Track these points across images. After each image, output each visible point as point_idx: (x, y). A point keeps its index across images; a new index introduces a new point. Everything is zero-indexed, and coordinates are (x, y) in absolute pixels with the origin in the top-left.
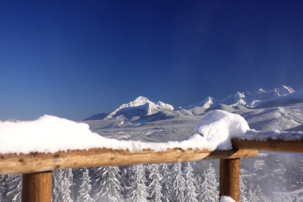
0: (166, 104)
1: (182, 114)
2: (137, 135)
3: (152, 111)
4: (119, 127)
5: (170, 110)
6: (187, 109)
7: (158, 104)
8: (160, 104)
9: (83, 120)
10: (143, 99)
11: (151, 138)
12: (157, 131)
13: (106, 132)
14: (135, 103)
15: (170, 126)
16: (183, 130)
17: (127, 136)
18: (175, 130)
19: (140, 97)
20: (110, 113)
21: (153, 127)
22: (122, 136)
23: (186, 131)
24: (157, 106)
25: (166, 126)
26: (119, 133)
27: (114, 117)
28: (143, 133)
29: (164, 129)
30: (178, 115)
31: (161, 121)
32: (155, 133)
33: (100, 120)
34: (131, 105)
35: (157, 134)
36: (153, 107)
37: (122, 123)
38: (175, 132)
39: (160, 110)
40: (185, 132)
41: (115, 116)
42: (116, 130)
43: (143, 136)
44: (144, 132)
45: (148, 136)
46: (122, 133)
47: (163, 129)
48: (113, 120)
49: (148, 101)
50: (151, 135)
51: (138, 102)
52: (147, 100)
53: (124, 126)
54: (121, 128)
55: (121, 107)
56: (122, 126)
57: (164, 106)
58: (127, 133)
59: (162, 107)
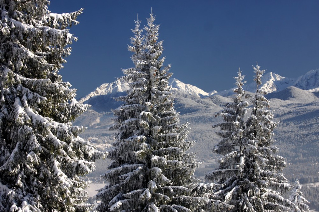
0: (188, 85)
1: (215, 105)
4: (93, 128)
8: (175, 85)
17: (104, 145)
18: (197, 135)
30: (207, 107)
34: (118, 85)
37: (98, 121)
46: (95, 138)
53: (102, 127)
54: (95, 129)
55: (99, 89)
56: (98, 126)
57: (183, 89)
58: (105, 139)
59: (180, 90)
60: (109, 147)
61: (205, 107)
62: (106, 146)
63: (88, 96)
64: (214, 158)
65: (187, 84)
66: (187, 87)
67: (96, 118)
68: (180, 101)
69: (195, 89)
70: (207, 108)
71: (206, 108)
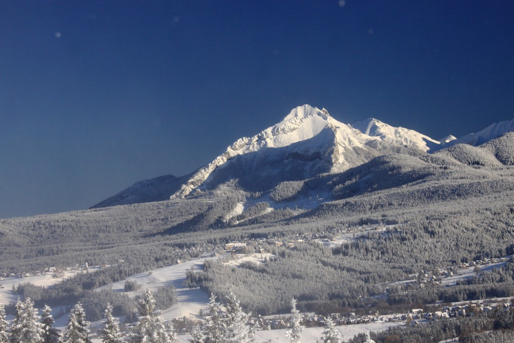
0: (400, 129)
1: (458, 163)
2: (295, 248)
3: (346, 159)
4: (229, 225)
5: (414, 152)
6: (478, 143)
7: (368, 131)
8: (374, 131)
9: (95, 207)
10: (311, 114)
11: (347, 257)
12: (367, 230)
13: (181, 246)
14: (283, 130)
15: (416, 210)
16: (466, 221)
17: (259, 255)
18: (434, 223)
19: (300, 110)
20: (191, 175)
21: (355, 217)
22: (240, 255)
23: (474, 226)
24: (366, 137)
25: (401, 211)
26: (231, 244)
27: (209, 189)
28: (317, 241)
29: (394, 222)
30: (446, 168)
31: (383, 194)
32: (363, 237)
33: (156, 203)
34: (268, 140)
35: (369, 243)
36: (350, 141)
37: (239, 209)
38: (437, 230)
39: (376, 154)
40: (473, 230)
41: (211, 185)
42: (217, 234)
43: (318, 253)
44: (321, 237)
45: (336, 251)
46: (238, 245)
47: (388, 223)
48: (207, 201)
49: (332, 122)
50: (346, 246)
51: (293, 126)
52: (325, 118)
53: (246, 221)
54: (234, 226)
55: (232, 150)
56: (238, 220)
57: (392, 137)
58: (259, 244)
59: (384, 139)
60: (268, 259)
61: (441, 168)
62: (261, 258)
63: (213, 165)
64: (471, 266)
65: (397, 126)
66: (399, 133)
67: (234, 206)
68: (391, 160)
69: (413, 136)
70: (446, 170)
71: (442, 170)
